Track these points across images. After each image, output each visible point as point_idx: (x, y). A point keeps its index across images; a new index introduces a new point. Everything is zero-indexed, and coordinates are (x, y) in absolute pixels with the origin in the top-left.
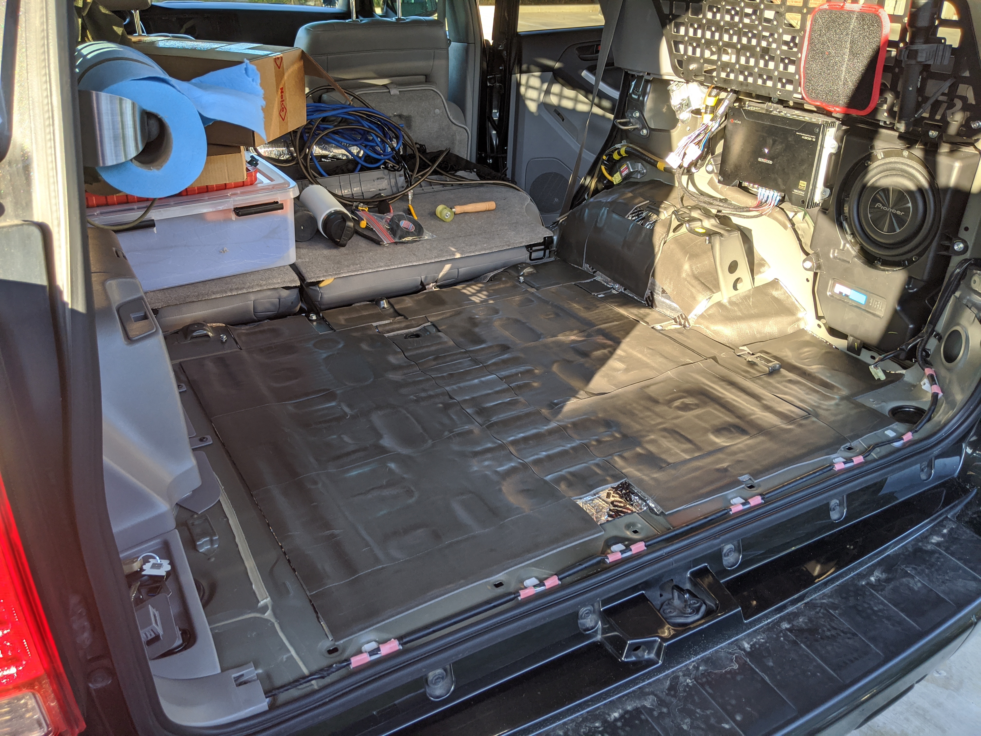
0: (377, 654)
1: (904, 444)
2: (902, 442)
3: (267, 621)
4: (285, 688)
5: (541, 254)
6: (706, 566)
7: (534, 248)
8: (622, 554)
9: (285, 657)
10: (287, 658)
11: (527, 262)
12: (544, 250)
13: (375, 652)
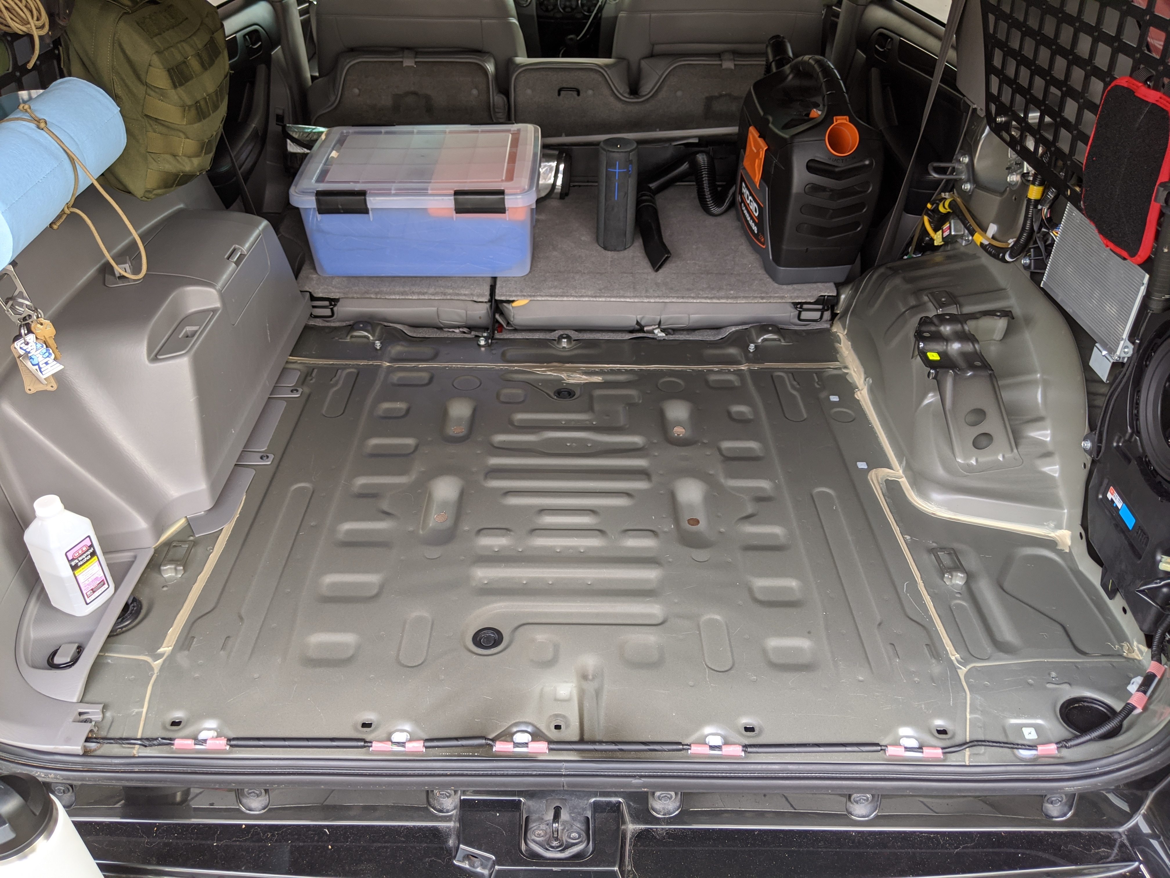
0: (202, 745)
1: (1038, 758)
2: (1033, 752)
3: (152, 669)
4: (109, 741)
5: (816, 315)
6: (620, 802)
7: (805, 306)
8: (514, 747)
9: (136, 710)
10: (137, 713)
11: (792, 321)
12: (822, 311)
13: (201, 743)
